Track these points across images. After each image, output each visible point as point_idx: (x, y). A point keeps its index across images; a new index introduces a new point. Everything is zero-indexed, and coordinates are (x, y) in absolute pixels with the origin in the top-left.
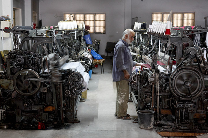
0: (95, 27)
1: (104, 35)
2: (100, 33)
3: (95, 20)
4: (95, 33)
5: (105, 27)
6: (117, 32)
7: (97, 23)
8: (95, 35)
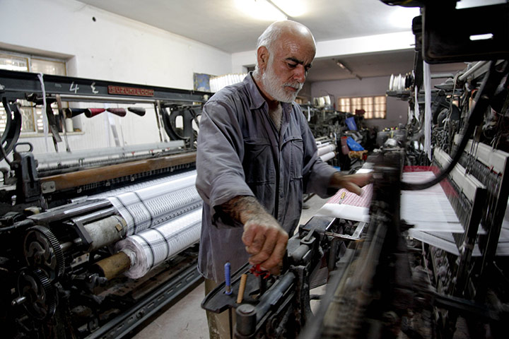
0: (374, 111)
1: (384, 120)
2: (380, 118)
3: (374, 104)
4: (374, 118)
5: (385, 112)
6: (401, 117)
7: (377, 108)
8: (373, 121)
